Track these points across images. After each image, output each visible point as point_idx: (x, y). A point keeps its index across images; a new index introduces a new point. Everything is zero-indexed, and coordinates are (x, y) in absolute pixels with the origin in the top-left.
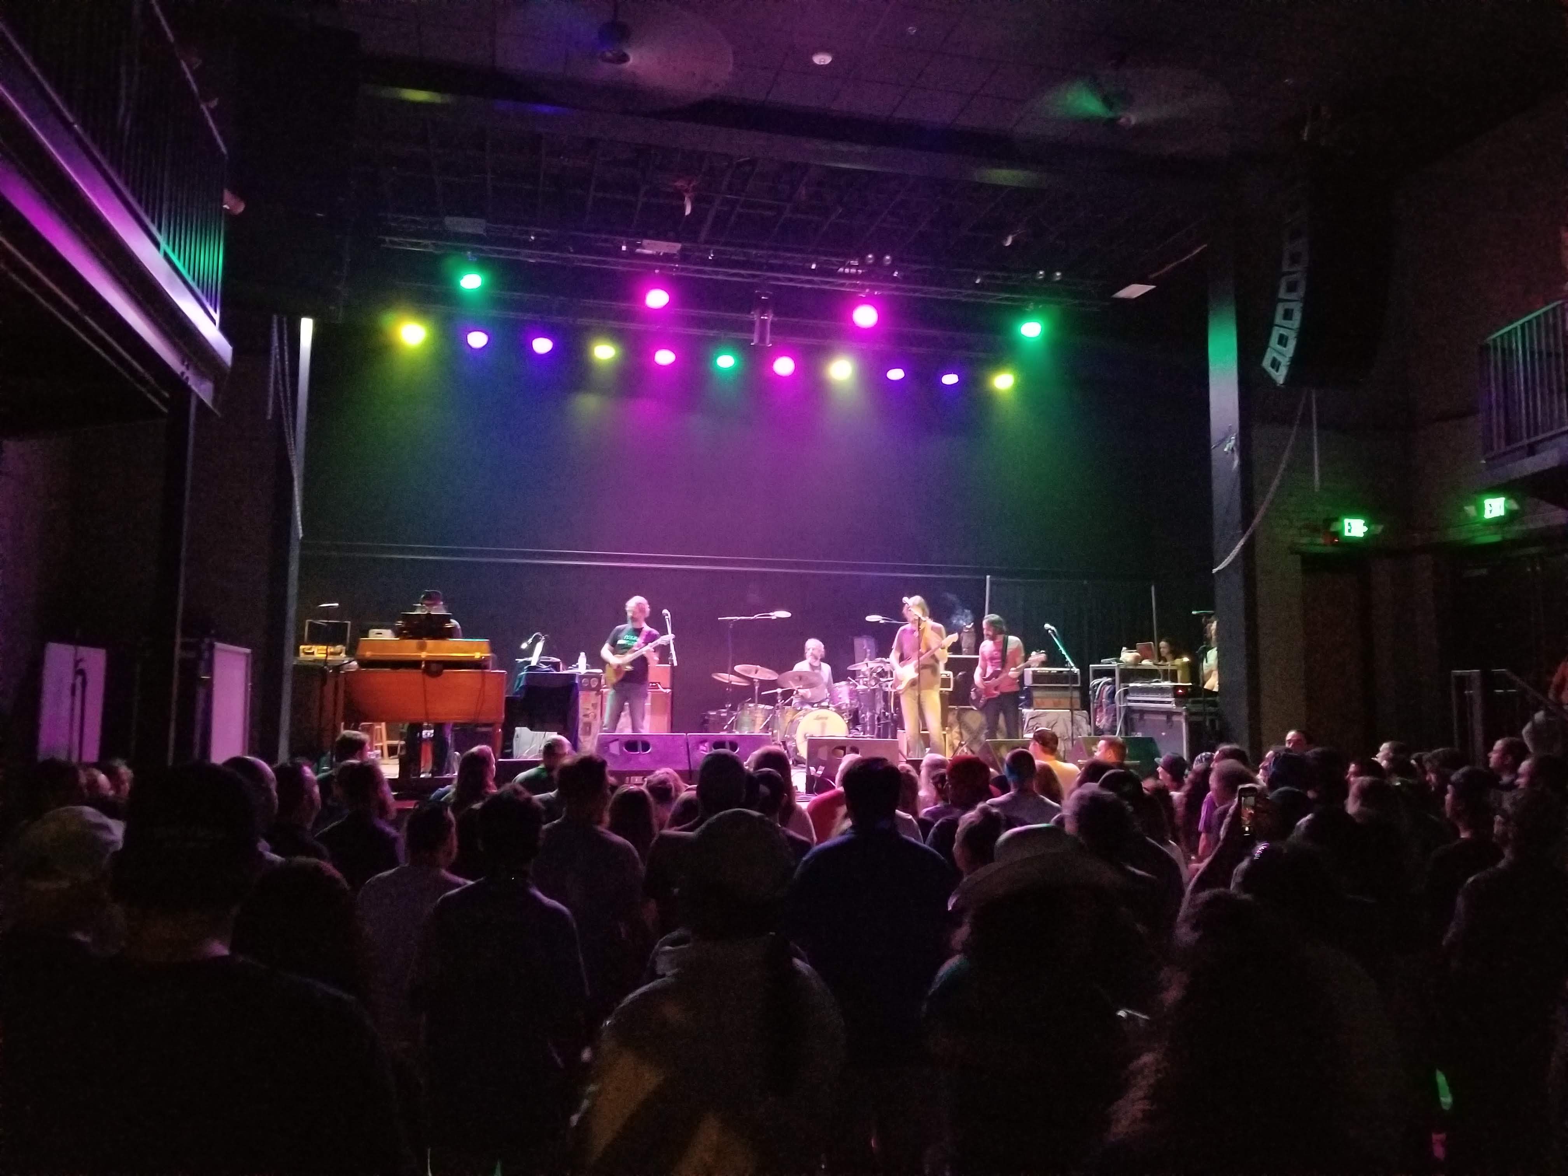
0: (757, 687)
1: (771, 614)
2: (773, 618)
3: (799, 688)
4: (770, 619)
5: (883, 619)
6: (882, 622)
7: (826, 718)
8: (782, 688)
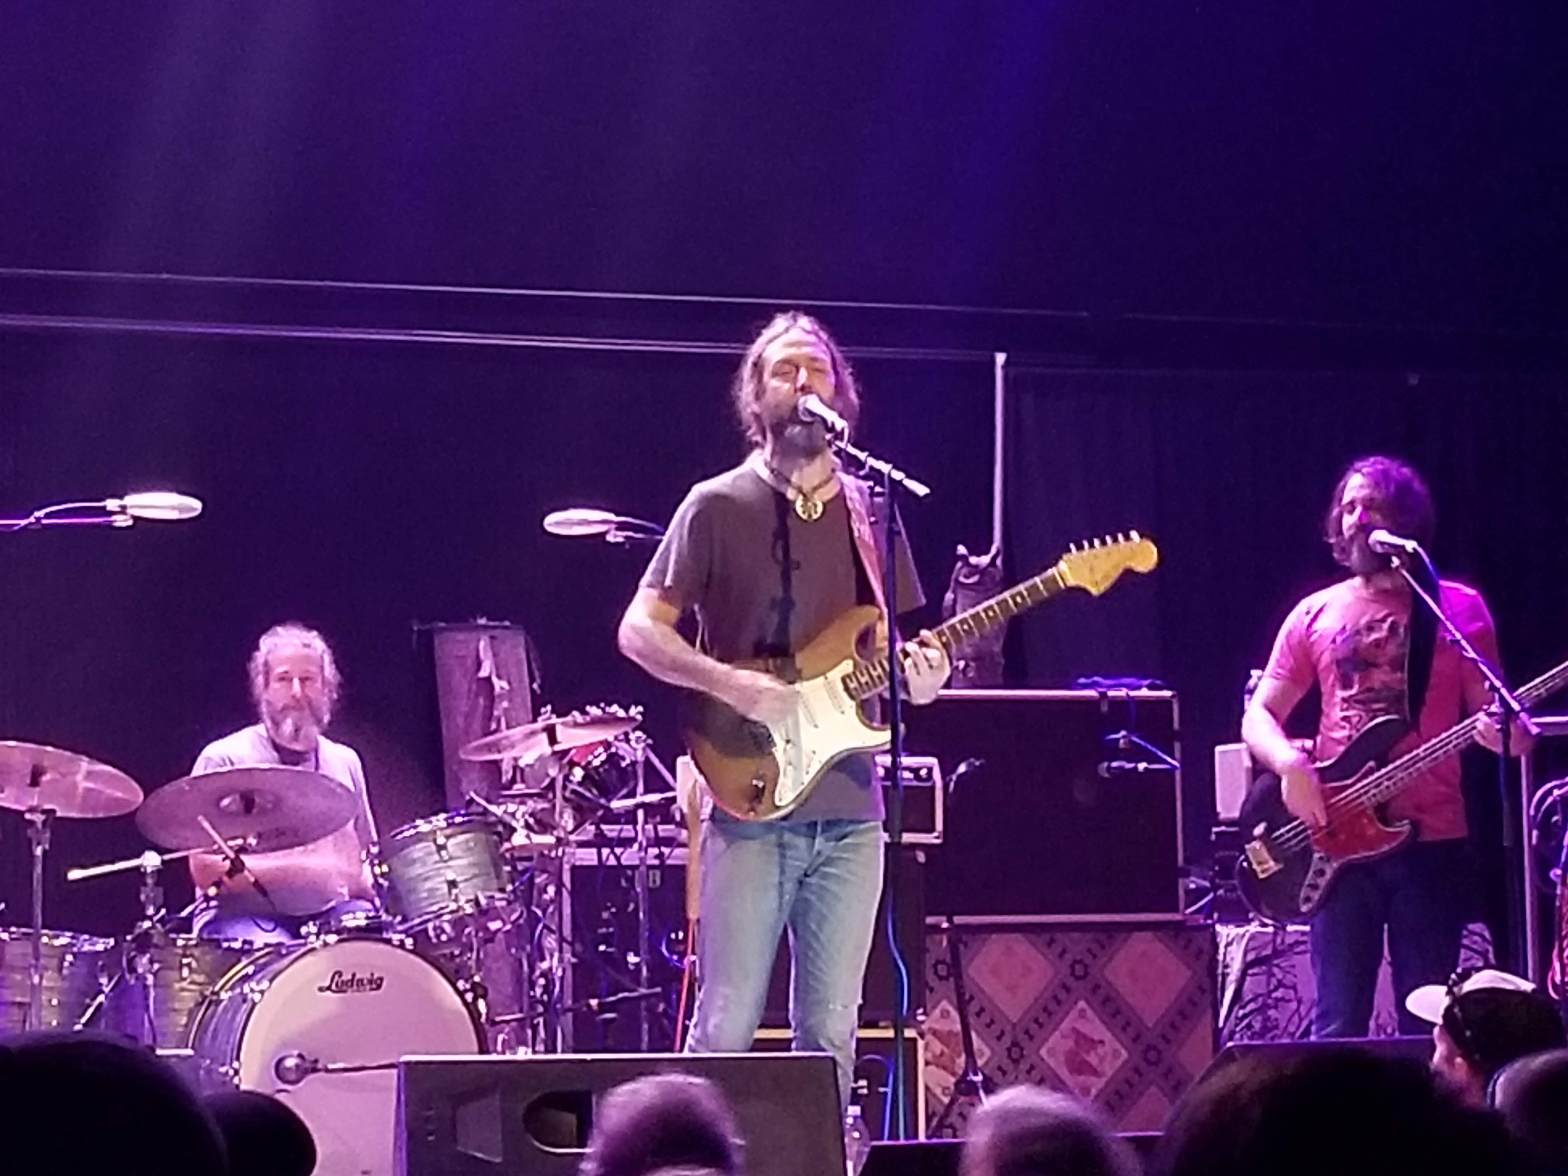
0: (39, 851)
1: (115, 503)
2: (119, 521)
3: (242, 850)
4: (106, 526)
7: (377, 984)
8: (161, 851)
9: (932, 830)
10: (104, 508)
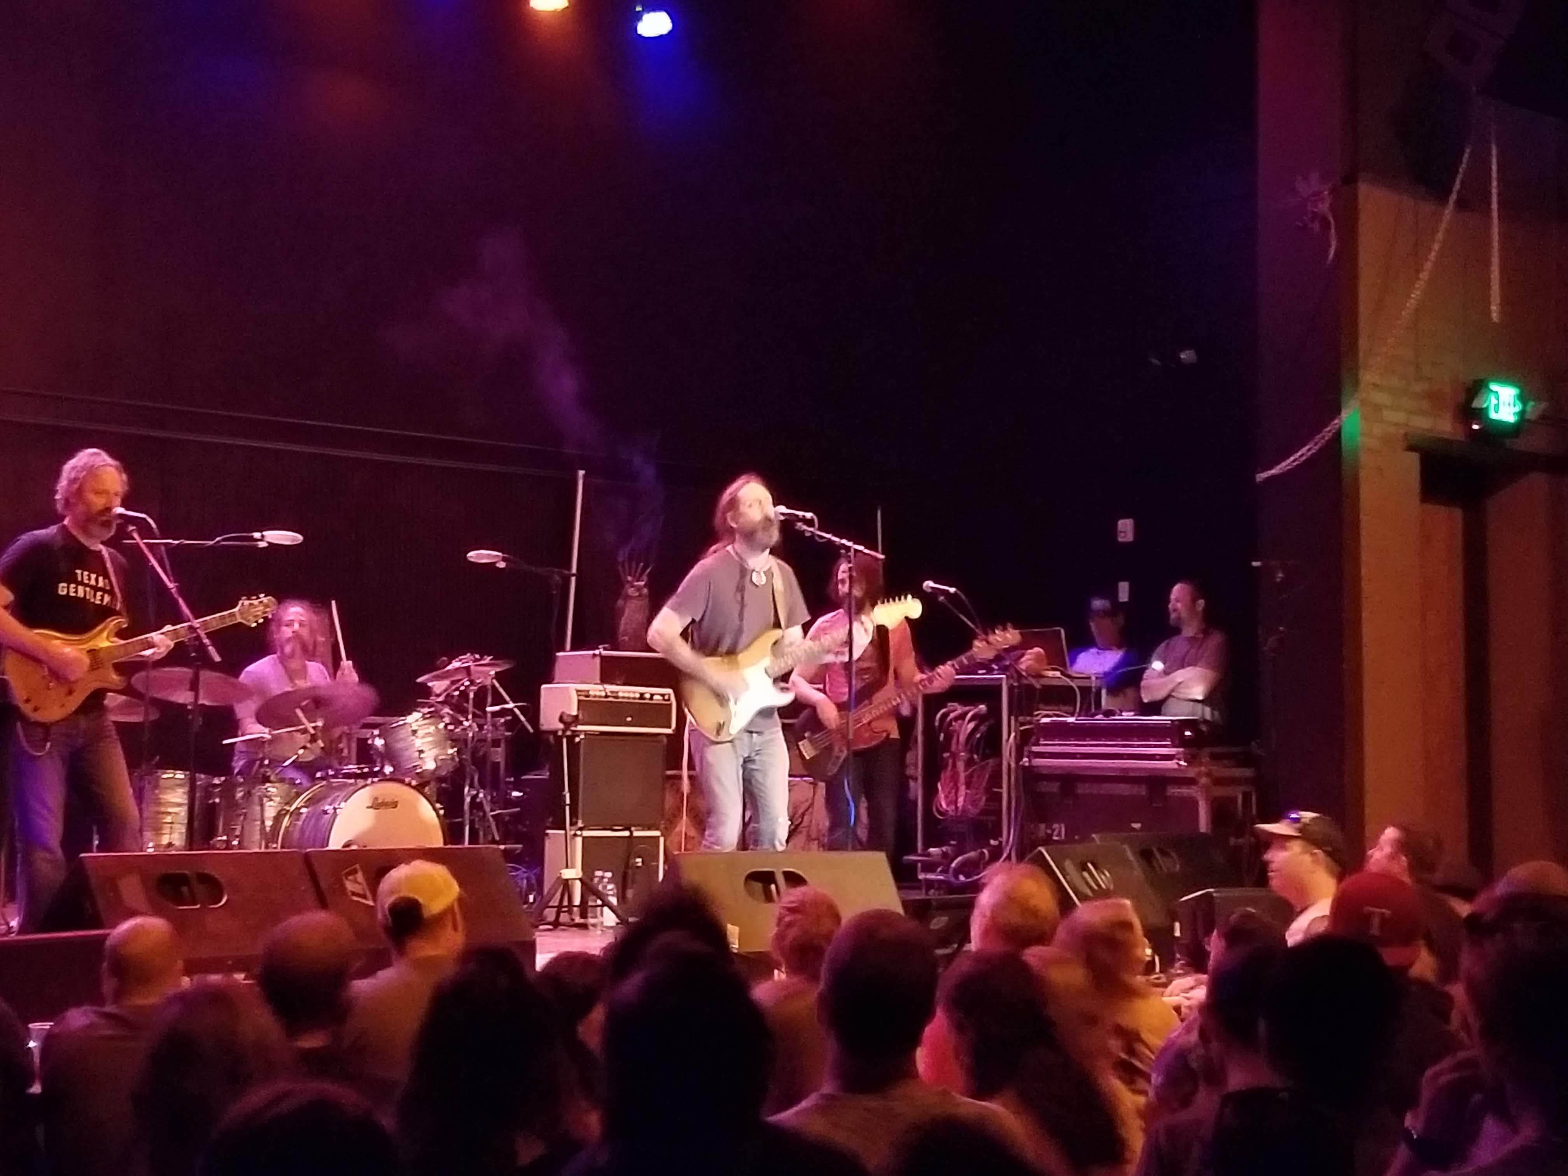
1: (257, 535)
2: (262, 544)
4: (256, 547)
5: (504, 559)
6: (502, 565)
7: (395, 805)
9: (669, 727)
10: (253, 536)
